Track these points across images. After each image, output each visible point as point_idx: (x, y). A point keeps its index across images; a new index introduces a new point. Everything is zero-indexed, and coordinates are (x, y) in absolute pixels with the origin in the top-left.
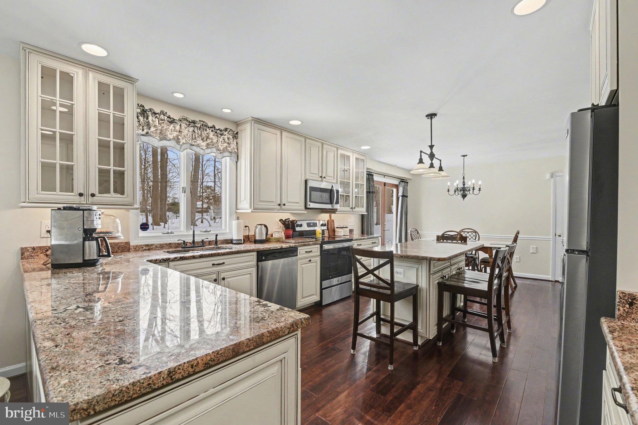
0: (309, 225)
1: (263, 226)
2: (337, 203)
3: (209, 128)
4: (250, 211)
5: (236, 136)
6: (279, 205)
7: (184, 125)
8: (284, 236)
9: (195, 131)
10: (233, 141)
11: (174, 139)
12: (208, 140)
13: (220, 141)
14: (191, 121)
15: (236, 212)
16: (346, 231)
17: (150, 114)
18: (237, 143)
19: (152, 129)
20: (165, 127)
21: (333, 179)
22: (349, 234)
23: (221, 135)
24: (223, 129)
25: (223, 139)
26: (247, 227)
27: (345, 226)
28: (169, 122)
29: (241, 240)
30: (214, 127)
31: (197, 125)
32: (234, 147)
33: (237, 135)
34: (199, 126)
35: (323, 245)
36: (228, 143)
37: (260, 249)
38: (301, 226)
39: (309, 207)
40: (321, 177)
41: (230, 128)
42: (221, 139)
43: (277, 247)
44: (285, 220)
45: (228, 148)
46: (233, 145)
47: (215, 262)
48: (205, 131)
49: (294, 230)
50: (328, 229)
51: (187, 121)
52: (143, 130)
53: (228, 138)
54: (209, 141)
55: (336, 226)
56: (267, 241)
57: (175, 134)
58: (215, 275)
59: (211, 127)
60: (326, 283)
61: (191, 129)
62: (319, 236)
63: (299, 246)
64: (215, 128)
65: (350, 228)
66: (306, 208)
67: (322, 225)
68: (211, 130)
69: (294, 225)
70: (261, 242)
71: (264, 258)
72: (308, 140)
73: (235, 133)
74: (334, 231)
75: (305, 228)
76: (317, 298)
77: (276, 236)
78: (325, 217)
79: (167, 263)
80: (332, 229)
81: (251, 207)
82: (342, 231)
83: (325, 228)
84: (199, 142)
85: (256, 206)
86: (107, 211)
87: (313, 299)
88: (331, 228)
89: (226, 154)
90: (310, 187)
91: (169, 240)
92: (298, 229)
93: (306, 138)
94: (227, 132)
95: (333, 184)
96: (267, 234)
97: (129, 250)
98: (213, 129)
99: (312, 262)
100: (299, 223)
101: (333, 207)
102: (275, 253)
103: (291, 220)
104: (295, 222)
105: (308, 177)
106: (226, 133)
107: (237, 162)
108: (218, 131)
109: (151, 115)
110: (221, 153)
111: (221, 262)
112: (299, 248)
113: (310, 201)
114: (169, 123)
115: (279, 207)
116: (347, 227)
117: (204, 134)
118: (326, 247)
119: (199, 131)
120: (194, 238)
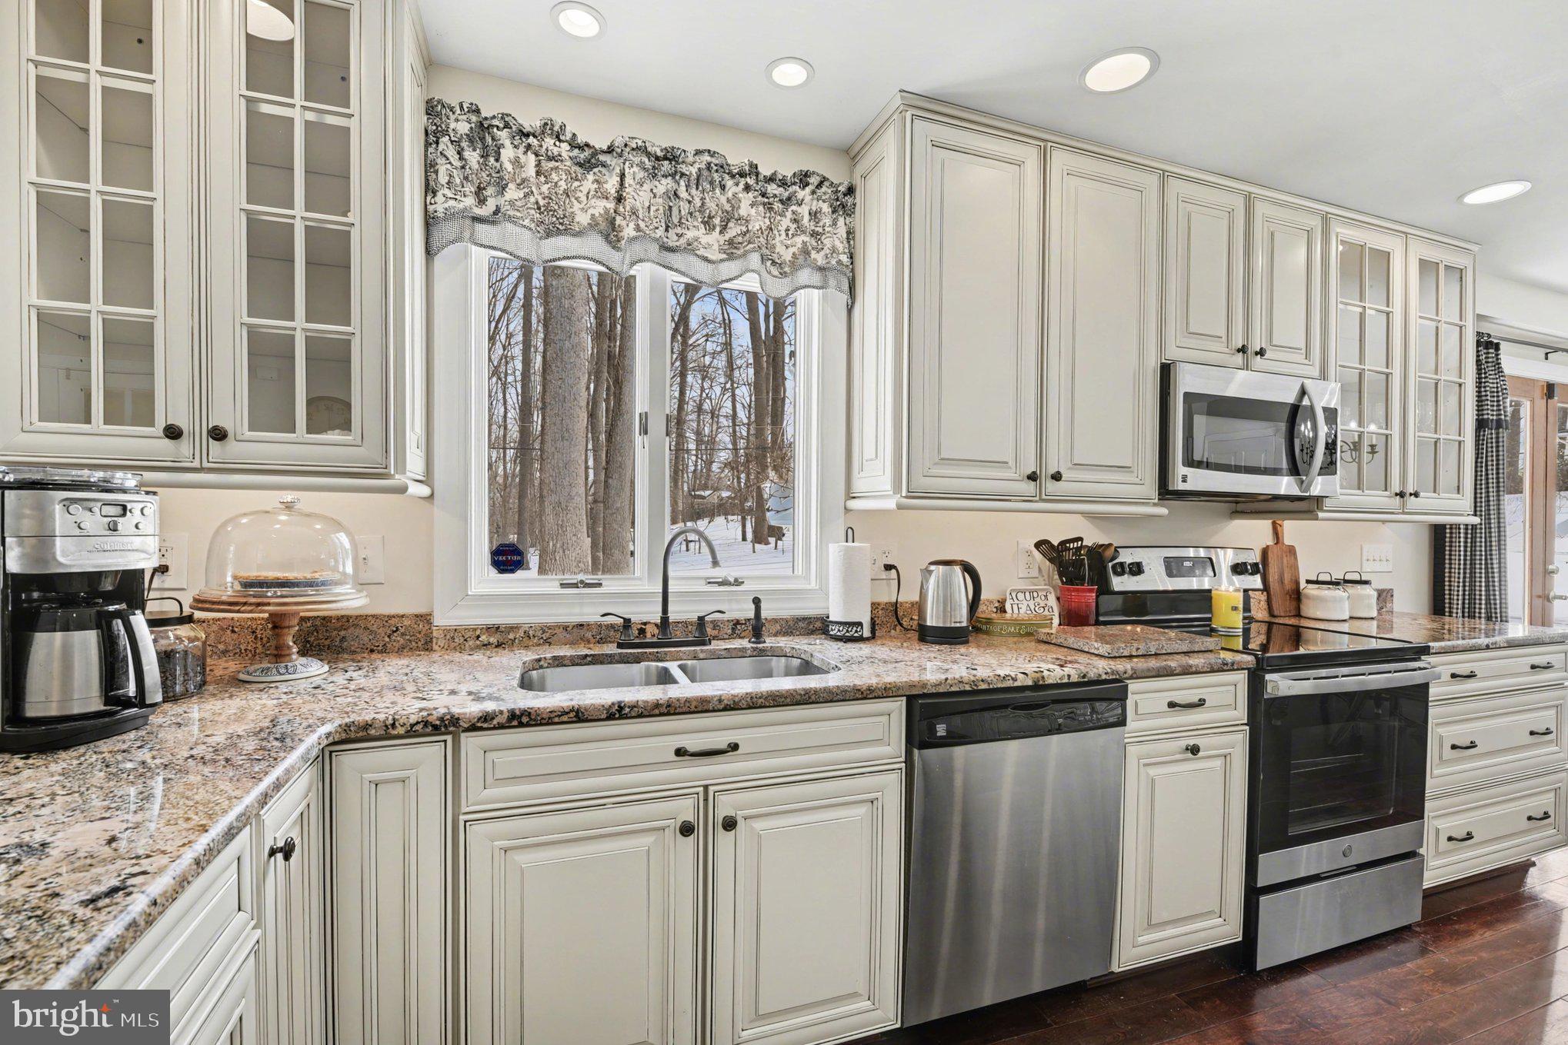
0: (1173, 567)
1: (958, 569)
2: (1329, 467)
3: (733, 176)
4: (891, 504)
5: (845, 200)
6: (1032, 477)
7: (633, 173)
8: (1056, 613)
9: (678, 193)
10: (834, 223)
11: (593, 225)
12: (731, 225)
13: (783, 229)
14: (659, 154)
15: (847, 510)
16: (1361, 597)
17: (503, 136)
18: (850, 233)
19: (513, 193)
20: (562, 184)
21: (1301, 358)
22: (1374, 614)
23: (786, 202)
24: (789, 174)
25: (795, 221)
26: (894, 571)
27: (1356, 577)
28: (580, 165)
29: (860, 624)
30: (754, 169)
31: (684, 168)
32: (838, 243)
33: (849, 200)
34: (694, 170)
35: (1268, 677)
36: (814, 234)
37: (924, 685)
38: (1137, 569)
39: (1181, 486)
40: (1243, 350)
41: (821, 172)
42: (786, 222)
43: (1014, 680)
44: (1063, 543)
45: (814, 255)
46: (836, 238)
47: (693, 743)
48: (718, 191)
49: (1105, 589)
50: (1266, 588)
51: (648, 154)
52: (482, 201)
53: (814, 215)
54: (734, 230)
55: (1305, 573)
56: (977, 630)
57: (600, 207)
58: (689, 802)
59: (742, 175)
60: (1274, 866)
61: (664, 185)
62: (1228, 617)
63: (1136, 676)
64: (757, 174)
65: (1378, 583)
66: (1166, 492)
67: (1238, 569)
68: (741, 186)
69: (1105, 567)
70: (949, 637)
71: (941, 730)
72: (1175, 186)
73: (842, 189)
74: (1296, 596)
75: (1155, 579)
76: (1226, 930)
77: (1020, 609)
78: (1254, 534)
79: (449, 738)
80: (1288, 586)
81: (897, 488)
82: (1341, 600)
83: (1256, 581)
84: (695, 232)
85: (922, 483)
86: (308, 501)
87: (1203, 934)
88: (1281, 581)
89: (805, 276)
90: (1186, 394)
91: (577, 610)
92: (1120, 583)
93: (1164, 176)
94: (808, 190)
95: (1307, 382)
96: (974, 604)
97: (427, 646)
98: (751, 181)
99: (1201, 754)
100: (1126, 557)
101: (1308, 489)
102: (1006, 707)
103: (1088, 542)
104: (1109, 553)
105: (1172, 353)
106: (804, 194)
107: (850, 310)
108: (772, 189)
109: (507, 143)
110: (784, 274)
111: (721, 740)
112: (1133, 686)
113: (1190, 462)
114: (578, 169)
115: (1030, 488)
116: (1366, 582)
117: (714, 202)
118: (1282, 684)
119: (694, 191)
120: (665, 610)
